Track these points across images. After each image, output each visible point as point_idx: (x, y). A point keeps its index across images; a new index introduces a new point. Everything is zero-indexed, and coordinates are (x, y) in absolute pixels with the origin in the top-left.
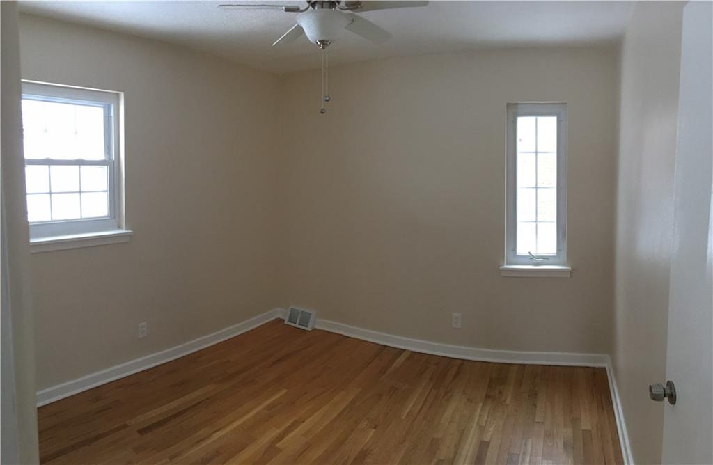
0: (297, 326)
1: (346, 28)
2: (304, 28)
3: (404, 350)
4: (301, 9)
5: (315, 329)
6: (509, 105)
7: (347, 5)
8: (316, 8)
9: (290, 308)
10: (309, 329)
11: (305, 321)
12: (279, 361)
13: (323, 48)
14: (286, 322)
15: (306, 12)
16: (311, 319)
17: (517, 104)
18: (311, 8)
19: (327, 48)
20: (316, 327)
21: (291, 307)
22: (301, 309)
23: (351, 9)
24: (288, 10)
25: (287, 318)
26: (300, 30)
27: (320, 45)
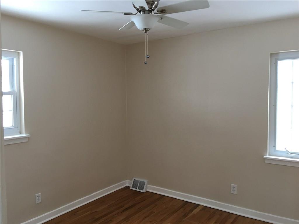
0: (137, 190)
1: (158, 22)
2: (135, 22)
3: (200, 205)
4: (133, 14)
5: (147, 191)
6: (272, 55)
7: (157, 12)
8: (141, 13)
9: (133, 180)
10: (144, 191)
11: (142, 187)
12: (127, 209)
13: (146, 32)
14: (131, 188)
15: (136, 15)
16: (145, 186)
17: (278, 53)
18: (139, 13)
19: (148, 32)
20: (148, 190)
21: (134, 178)
22: (139, 180)
23: (160, 13)
24: (125, 14)
25: (131, 186)
26: (133, 24)
27: (144, 31)
